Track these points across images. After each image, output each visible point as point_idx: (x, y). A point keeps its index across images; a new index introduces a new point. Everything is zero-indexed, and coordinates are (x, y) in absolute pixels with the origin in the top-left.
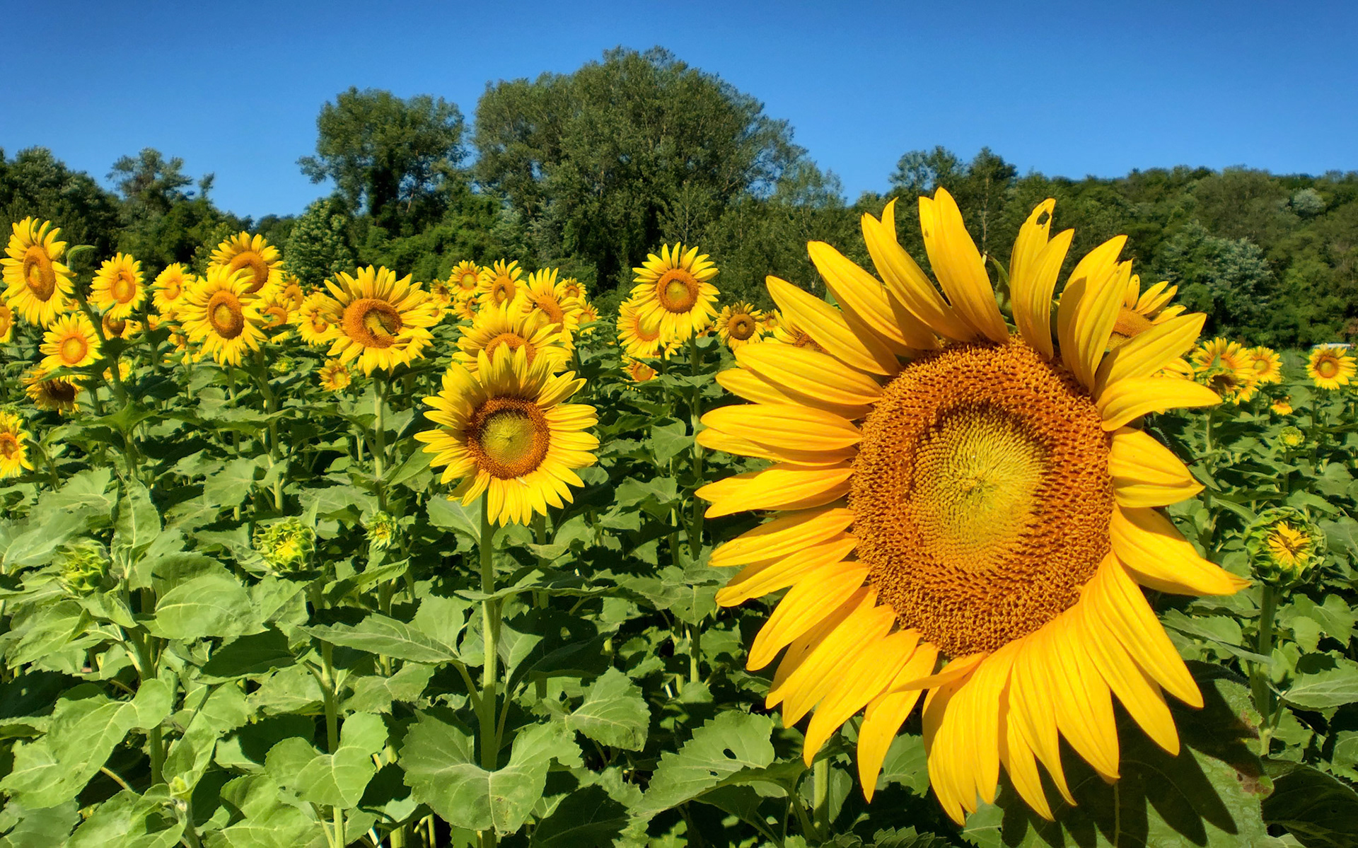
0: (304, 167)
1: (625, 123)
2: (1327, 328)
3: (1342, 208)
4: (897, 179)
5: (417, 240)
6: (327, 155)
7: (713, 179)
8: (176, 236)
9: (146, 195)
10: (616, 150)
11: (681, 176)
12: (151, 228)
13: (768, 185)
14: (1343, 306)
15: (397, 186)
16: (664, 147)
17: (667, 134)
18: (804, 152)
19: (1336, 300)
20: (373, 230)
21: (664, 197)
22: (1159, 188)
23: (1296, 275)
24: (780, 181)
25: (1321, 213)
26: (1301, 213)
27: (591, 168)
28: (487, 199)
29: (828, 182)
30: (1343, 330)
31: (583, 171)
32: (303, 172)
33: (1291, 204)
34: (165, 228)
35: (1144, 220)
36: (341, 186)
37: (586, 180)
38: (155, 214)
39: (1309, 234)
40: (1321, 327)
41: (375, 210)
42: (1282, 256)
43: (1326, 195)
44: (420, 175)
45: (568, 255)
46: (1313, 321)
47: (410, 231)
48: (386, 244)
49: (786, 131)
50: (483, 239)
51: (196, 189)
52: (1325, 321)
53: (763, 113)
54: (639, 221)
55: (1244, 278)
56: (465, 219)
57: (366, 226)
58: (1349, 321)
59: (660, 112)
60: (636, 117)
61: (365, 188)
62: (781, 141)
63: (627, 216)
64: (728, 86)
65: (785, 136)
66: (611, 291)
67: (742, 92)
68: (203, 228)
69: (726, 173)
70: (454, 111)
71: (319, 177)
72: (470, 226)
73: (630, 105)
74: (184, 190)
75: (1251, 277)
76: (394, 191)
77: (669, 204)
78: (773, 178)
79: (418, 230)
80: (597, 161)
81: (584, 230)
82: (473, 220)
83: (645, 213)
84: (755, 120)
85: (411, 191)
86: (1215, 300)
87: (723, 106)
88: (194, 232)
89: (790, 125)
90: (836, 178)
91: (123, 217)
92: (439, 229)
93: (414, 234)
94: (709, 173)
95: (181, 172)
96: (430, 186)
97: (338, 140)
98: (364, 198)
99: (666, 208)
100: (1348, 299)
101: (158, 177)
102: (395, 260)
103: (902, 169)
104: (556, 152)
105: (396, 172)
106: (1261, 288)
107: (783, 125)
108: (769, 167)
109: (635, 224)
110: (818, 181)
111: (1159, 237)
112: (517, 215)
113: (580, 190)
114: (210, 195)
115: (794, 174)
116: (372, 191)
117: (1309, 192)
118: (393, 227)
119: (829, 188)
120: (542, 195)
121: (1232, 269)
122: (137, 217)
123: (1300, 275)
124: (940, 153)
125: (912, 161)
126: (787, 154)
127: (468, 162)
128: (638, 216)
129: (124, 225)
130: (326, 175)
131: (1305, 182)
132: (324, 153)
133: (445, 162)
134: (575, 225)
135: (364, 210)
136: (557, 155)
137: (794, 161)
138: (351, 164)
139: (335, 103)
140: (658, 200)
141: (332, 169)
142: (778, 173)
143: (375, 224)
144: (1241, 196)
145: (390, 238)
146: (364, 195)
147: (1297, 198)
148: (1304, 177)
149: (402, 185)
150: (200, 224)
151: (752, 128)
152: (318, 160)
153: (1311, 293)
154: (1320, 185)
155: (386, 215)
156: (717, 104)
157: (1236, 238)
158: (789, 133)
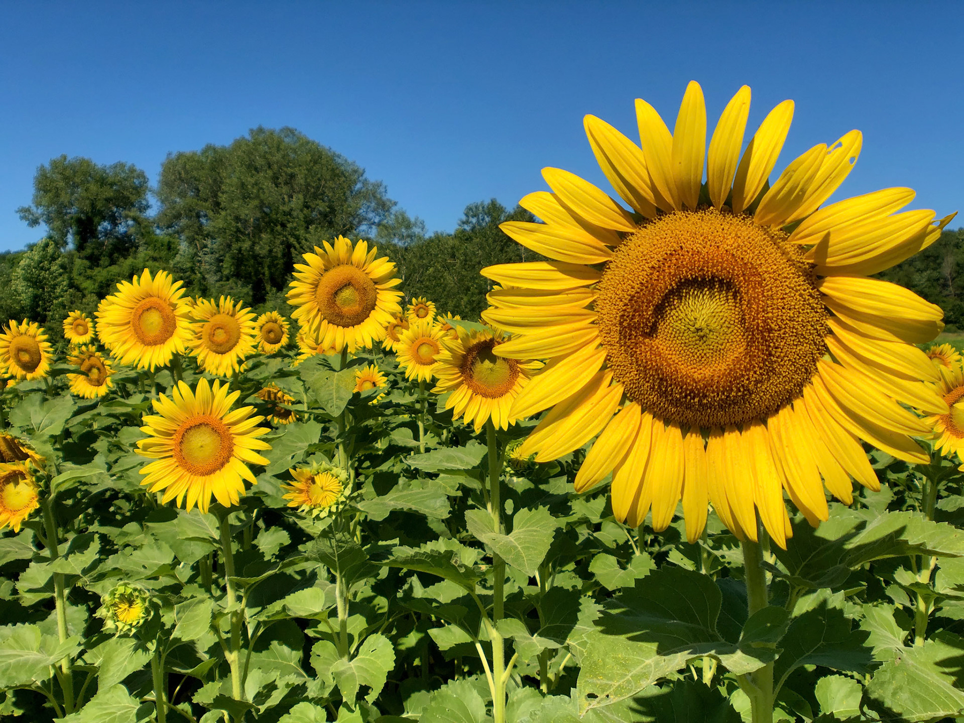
0: (22, 215)
1: (268, 184)
4: (464, 223)
5: (114, 269)
6: (41, 206)
7: (331, 224)
10: (262, 204)
11: (309, 222)
13: (371, 228)
15: (96, 230)
16: (297, 201)
17: (299, 192)
18: (395, 204)
20: (78, 262)
21: (297, 238)
24: (379, 224)
27: (243, 217)
28: (167, 239)
29: (415, 225)
31: (237, 219)
32: (22, 218)
36: (53, 229)
37: (239, 225)
41: (80, 247)
44: (114, 220)
45: (228, 279)
47: (107, 263)
48: (89, 272)
49: (382, 189)
53: (365, 176)
54: (279, 255)
56: (151, 253)
57: (72, 259)
59: (292, 176)
60: (275, 179)
61: (71, 231)
62: (378, 196)
63: (270, 251)
64: (339, 156)
65: (380, 193)
66: (261, 305)
67: (350, 160)
69: (341, 219)
70: (142, 175)
71: (34, 222)
72: (155, 259)
73: (270, 173)
76: (93, 233)
77: (299, 243)
78: (374, 223)
79: (113, 262)
80: (249, 212)
81: (239, 261)
82: (157, 254)
83: (284, 249)
84: (360, 181)
85: (107, 234)
87: (337, 172)
89: (384, 184)
90: (422, 223)
92: (130, 261)
93: (110, 265)
94: (328, 220)
96: (121, 229)
97: (50, 194)
98: (70, 238)
99: (297, 246)
102: (97, 284)
103: (467, 215)
104: (217, 204)
105: (96, 220)
107: (379, 185)
108: (371, 215)
109: (276, 257)
110: (408, 226)
112: (190, 250)
113: (236, 232)
115: (390, 220)
116: (78, 233)
118: (94, 260)
119: (416, 230)
120: (208, 235)
124: (493, 203)
125: (474, 210)
126: (383, 206)
127: (152, 213)
128: (279, 251)
130: (40, 221)
132: (38, 205)
133: (134, 212)
134: (232, 258)
135: (71, 246)
136: (217, 207)
137: (388, 211)
138: (60, 213)
139: (47, 166)
140: (292, 240)
141: (45, 216)
142: (377, 220)
143: (80, 258)
145: (91, 268)
146: (70, 236)
149: (99, 228)
151: (359, 186)
152: (34, 209)
155: (88, 251)
156: (333, 170)
158: (384, 190)
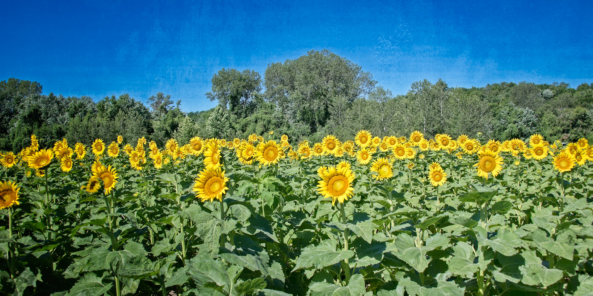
2: (556, 137)
3: (559, 95)
6: (216, 91)
7: (347, 94)
8: (170, 121)
9: (159, 108)
10: (315, 86)
12: (162, 119)
14: (561, 130)
16: (330, 84)
17: (331, 79)
18: (377, 82)
19: (559, 128)
20: (232, 116)
21: (331, 101)
22: (497, 90)
23: (545, 119)
25: (552, 97)
26: (545, 98)
27: (305, 92)
28: (270, 104)
29: (387, 93)
30: (562, 138)
31: (303, 93)
32: (208, 97)
33: (542, 94)
34: (167, 119)
35: (492, 102)
36: (221, 102)
37: (303, 96)
38: (163, 114)
39: (549, 105)
40: (554, 137)
41: (233, 109)
42: (540, 113)
43: (554, 91)
44: (246, 96)
45: (299, 122)
46: (551, 135)
47: (244, 116)
48: (237, 120)
49: (370, 76)
50: (270, 118)
51: (175, 104)
52: (555, 135)
53: (362, 70)
54: (323, 110)
55: (528, 122)
56: (263, 111)
57: (230, 114)
58: (563, 135)
59: (328, 72)
60: (320, 74)
61: (228, 102)
62: (369, 79)
63: (319, 108)
66: (315, 133)
68: (179, 118)
69: (351, 92)
70: (258, 75)
71: (213, 99)
72: (266, 113)
73: (317, 71)
74: (171, 105)
75: (530, 121)
76: (238, 102)
79: (247, 116)
80: (309, 89)
81: (304, 113)
82: (266, 111)
83: (325, 107)
84: (360, 73)
85: (244, 102)
86: (519, 129)
87: (349, 69)
88: (176, 119)
89: (371, 73)
90: (390, 92)
91: (153, 115)
92: (255, 115)
94: (345, 92)
95: (170, 100)
96: (250, 100)
97: (219, 86)
100: (563, 127)
101: (163, 102)
102: (241, 126)
105: (239, 96)
106: (534, 125)
107: (369, 74)
108: (365, 88)
109: (321, 111)
110: (384, 94)
111: (497, 107)
112: (281, 109)
113: (302, 100)
114: (180, 107)
115: (375, 91)
116: (231, 103)
117: (548, 90)
118: (239, 115)
119: (388, 95)
120: (289, 101)
121: (524, 119)
122: (157, 115)
123: (546, 120)
124: (425, 82)
125: (416, 85)
126: (371, 84)
127: (263, 91)
128: (322, 108)
129: (153, 118)
130: (215, 98)
131: (547, 87)
132: (214, 91)
133: (255, 92)
134: (301, 111)
135: (229, 109)
136: (293, 88)
137: (373, 86)
138: (224, 94)
139: (218, 74)
140: (329, 102)
141: (217, 96)
142: (368, 91)
143: (233, 114)
144: (526, 92)
145: (238, 118)
146: (228, 104)
147: (544, 93)
148: (545, 85)
149: (240, 100)
150: (178, 117)
151: (358, 76)
152: (212, 93)
153: (551, 126)
154: (551, 87)
155: (236, 111)
156: (347, 68)
157: (524, 107)
